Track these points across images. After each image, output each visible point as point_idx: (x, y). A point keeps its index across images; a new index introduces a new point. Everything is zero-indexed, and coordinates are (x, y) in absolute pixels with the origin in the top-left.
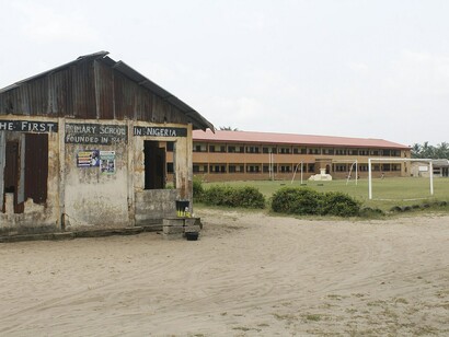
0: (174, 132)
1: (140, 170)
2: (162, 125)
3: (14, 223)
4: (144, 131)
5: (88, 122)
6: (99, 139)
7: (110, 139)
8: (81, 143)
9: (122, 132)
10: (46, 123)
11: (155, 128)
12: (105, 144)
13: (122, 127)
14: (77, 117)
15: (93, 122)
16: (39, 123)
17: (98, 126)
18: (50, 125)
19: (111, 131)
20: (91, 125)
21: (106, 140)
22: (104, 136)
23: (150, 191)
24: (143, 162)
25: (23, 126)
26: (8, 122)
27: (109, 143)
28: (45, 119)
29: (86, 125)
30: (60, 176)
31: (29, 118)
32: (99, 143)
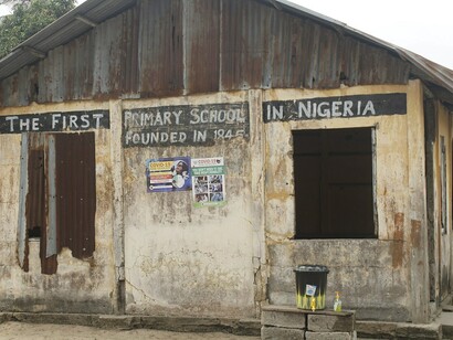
0: (370, 106)
1: (282, 196)
2: (337, 93)
3: (41, 290)
4: (289, 110)
5: (166, 102)
6: (189, 134)
7: (211, 132)
8: (153, 144)
9: (237, 116)
10: (90, 113)
11: (318, 100)
12: (201, 143)
13: (238, 106)
14: (146, 96)
15: (176, 101)
16: (79, 114)
17: (187, 109)
18: (98, 116)
19: (214, 116)
20: (173, 108)
21: (202, 136)
22: (199, 127)
23: (308, 242)
24: (290, 177)
25: (55, 122)
26: (31, 117)
27: (210, 142)
28: (89, 106)
29: (162, 109)
30: (114, 210)
31: (62, 108)
32: (189, 142)
